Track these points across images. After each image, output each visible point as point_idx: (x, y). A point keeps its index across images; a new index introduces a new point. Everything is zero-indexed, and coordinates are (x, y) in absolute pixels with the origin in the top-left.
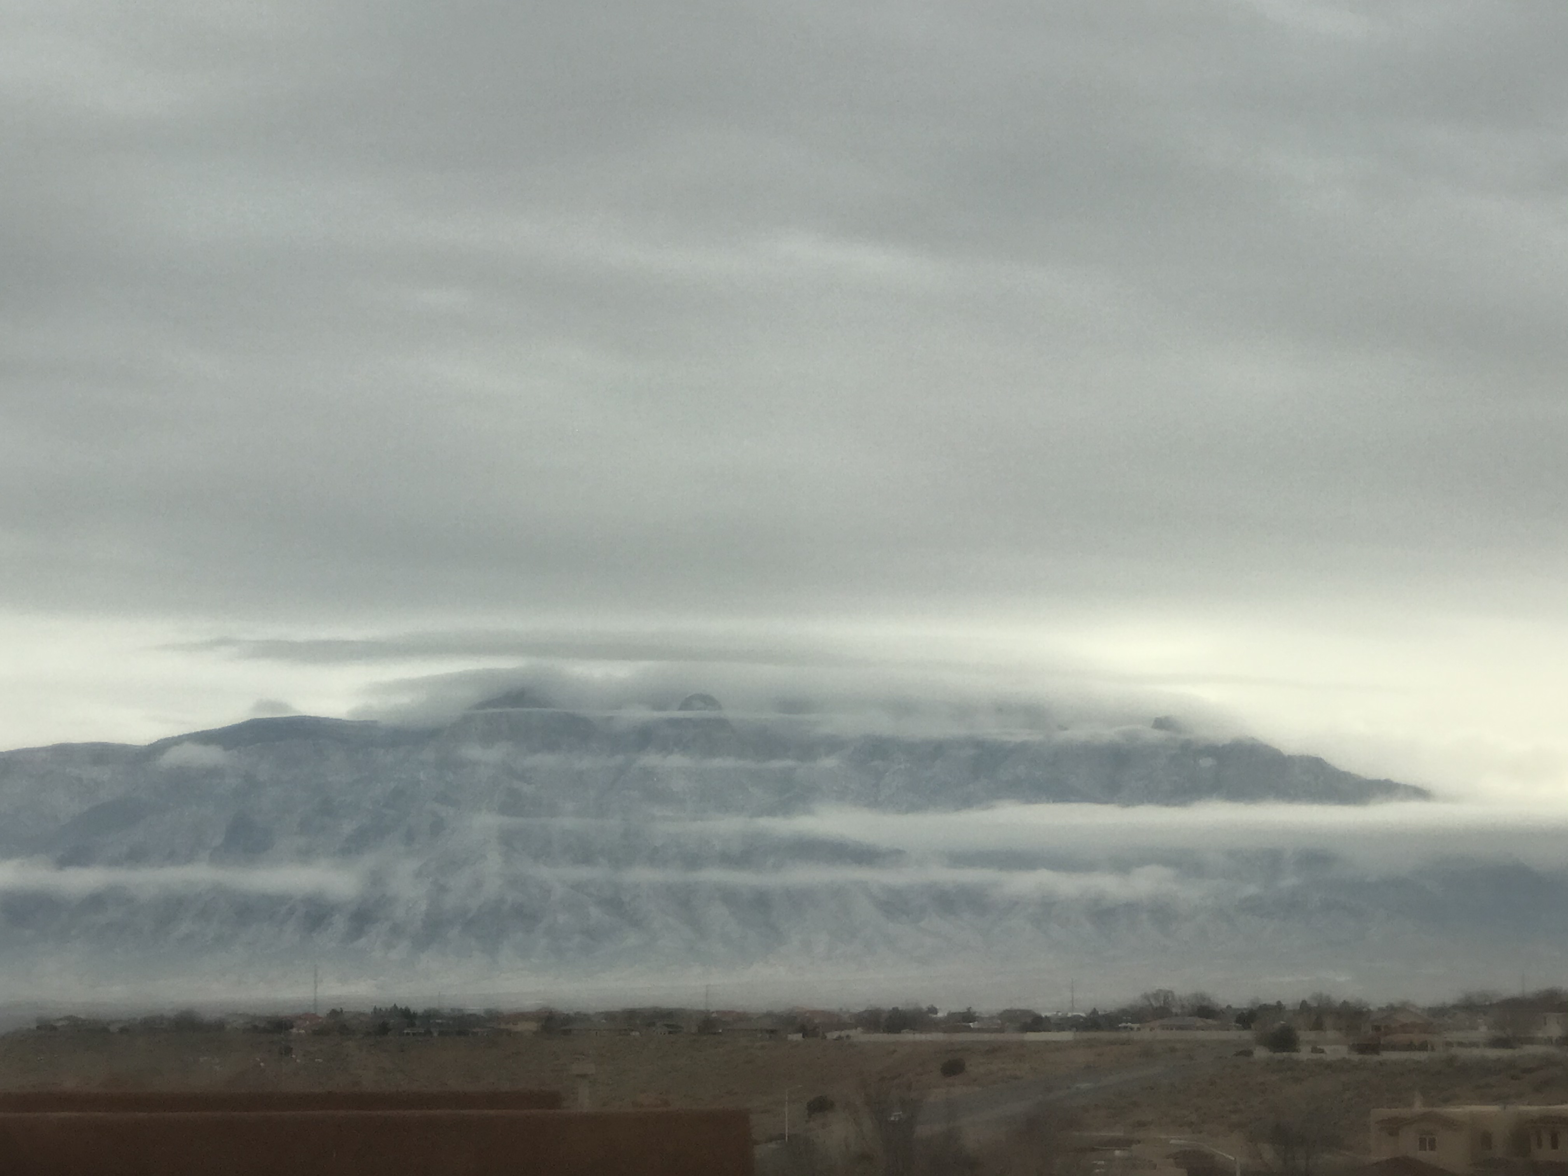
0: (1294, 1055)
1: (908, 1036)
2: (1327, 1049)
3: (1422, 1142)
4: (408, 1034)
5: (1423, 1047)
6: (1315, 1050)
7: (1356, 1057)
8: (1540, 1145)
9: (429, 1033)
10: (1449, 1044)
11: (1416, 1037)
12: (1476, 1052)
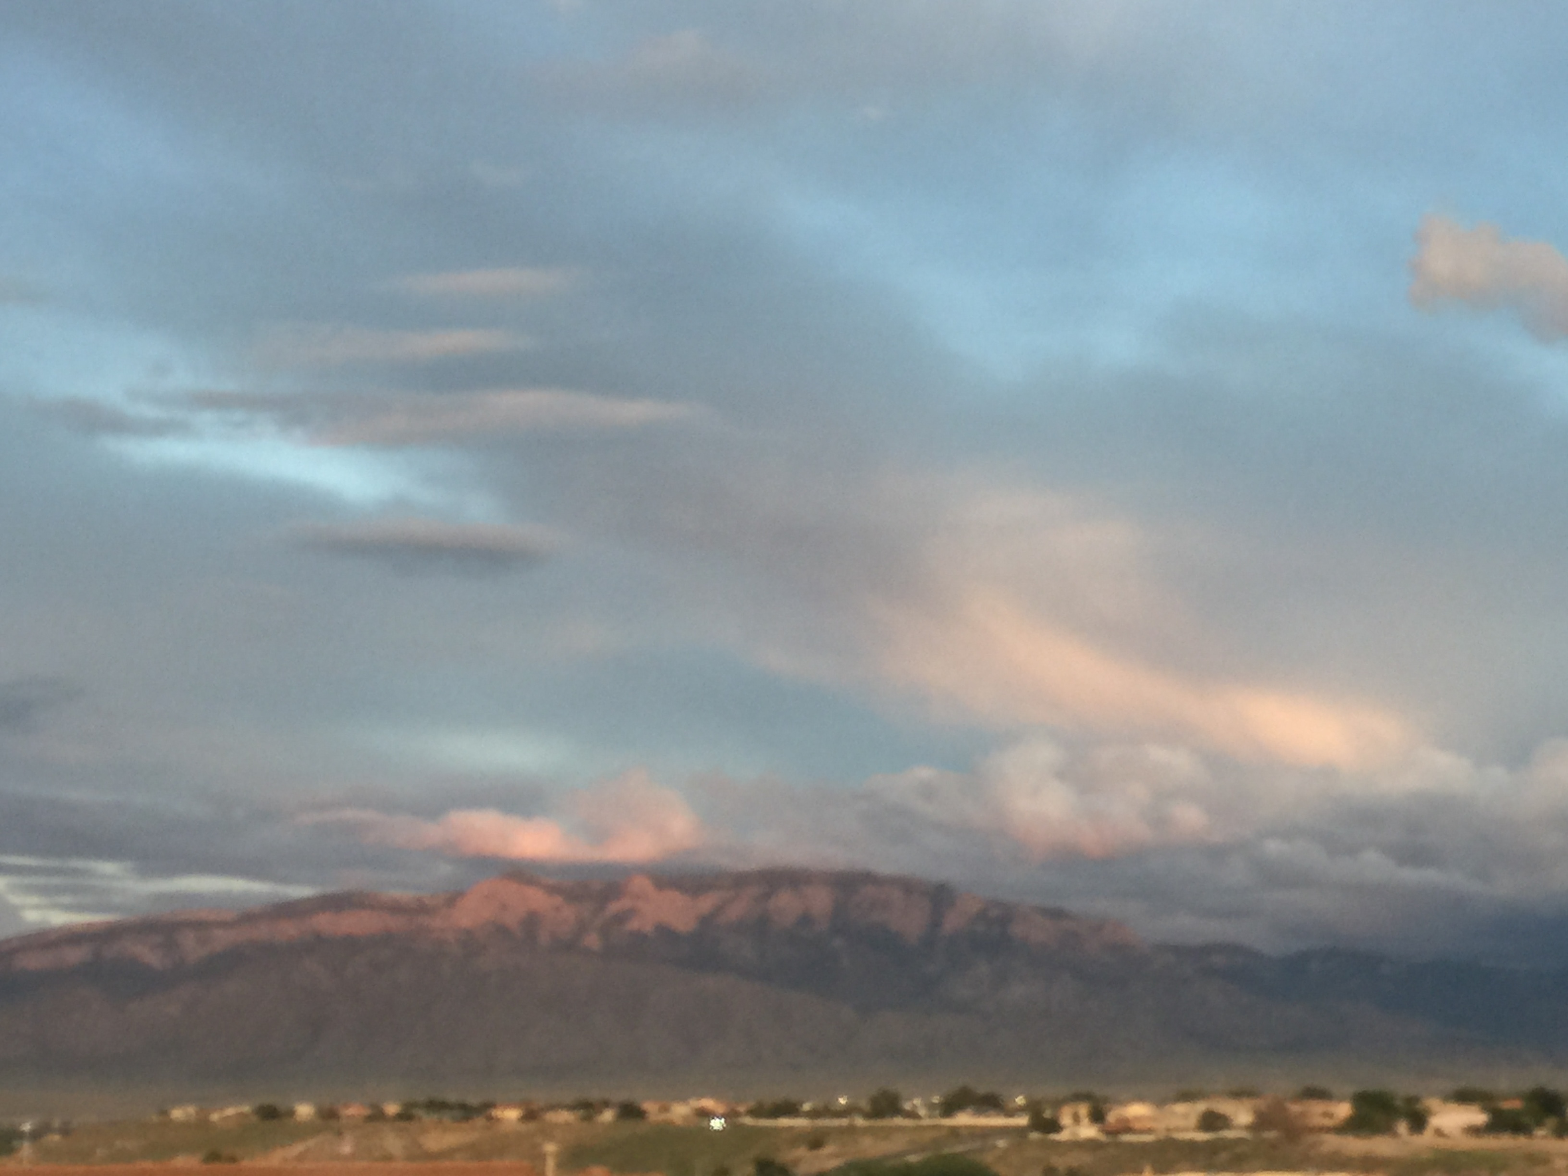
0: (1059, 1137)
2: (1080, 1132)
5: (1150, 1132)
6: (1073, 1133)
7: (1103, 1138)
11: (1145, 1125)
12: (1189, 1136)
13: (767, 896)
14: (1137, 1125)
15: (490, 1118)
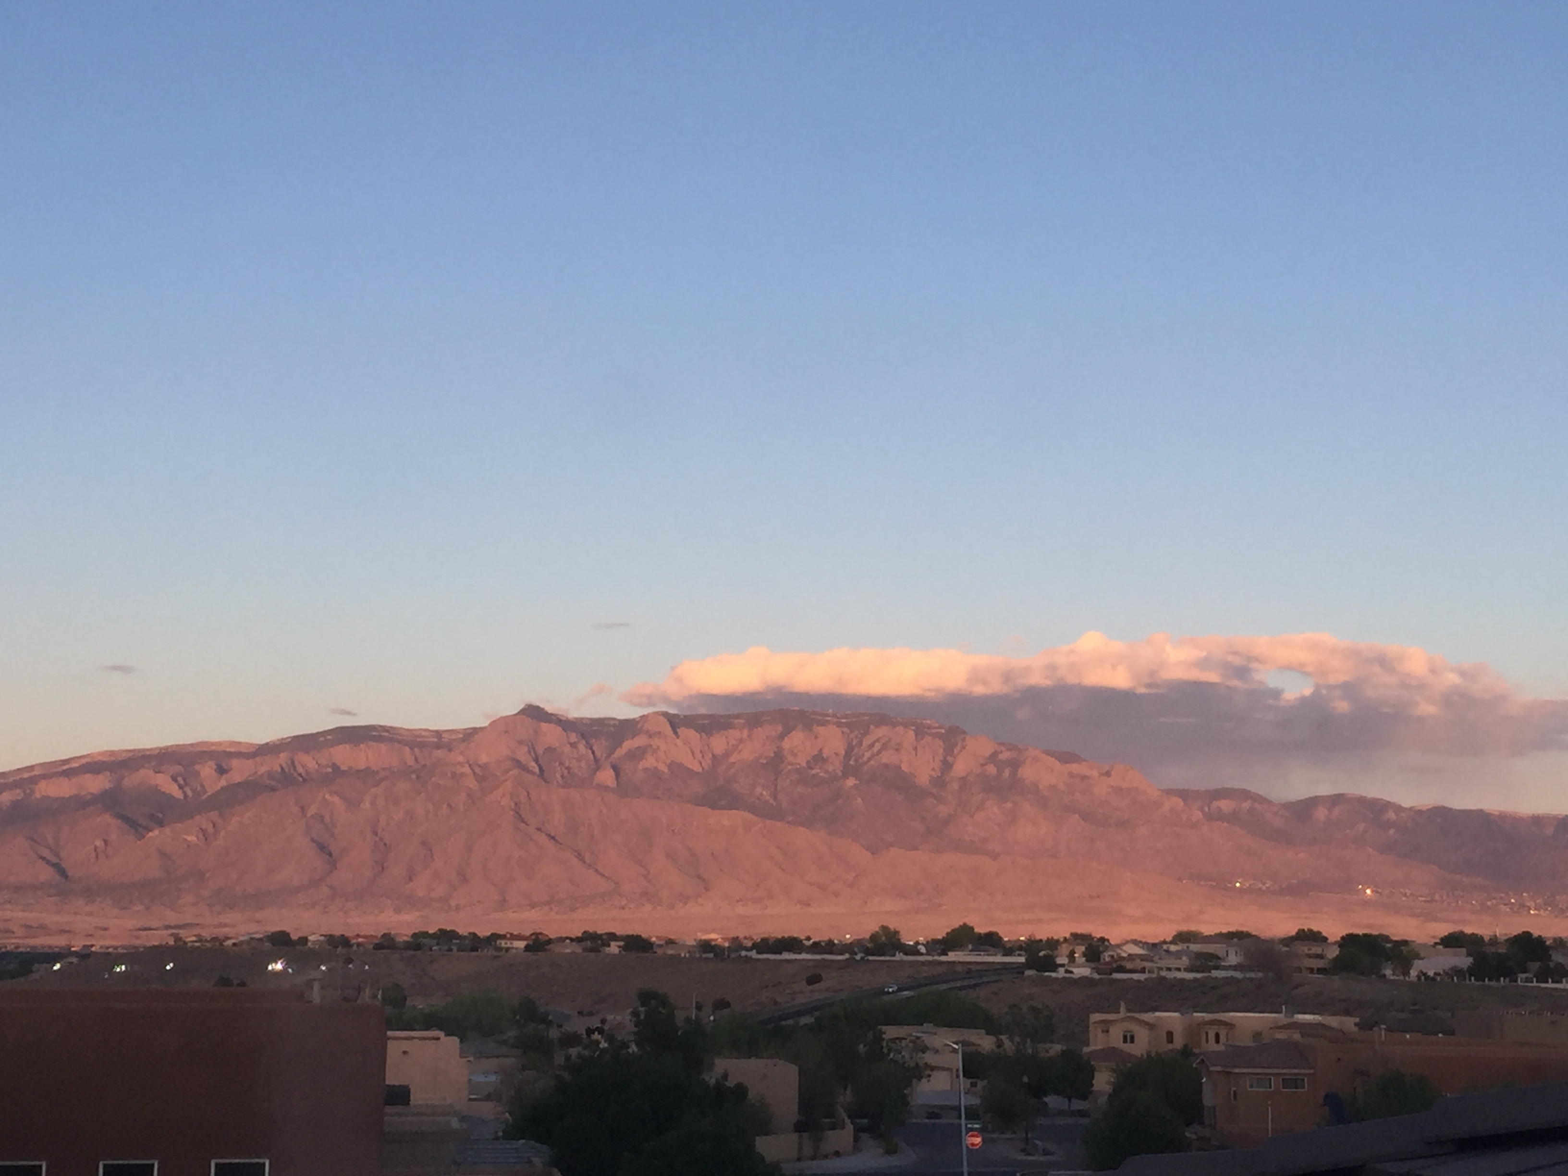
0: (1053, 975)
1: (786, 956)
2: (1075, 970)
3: (1125, 1037)
4: (435, 950)
5: (1143, 971)
6: (1067, 971)
7: (1096, 976)
8: (1207, 1041)
9: (450, 950)
10: (1160, 969)
11: (1139, 964)
12: (1179, 975)
13: (782, 737)
14: (1129, 965)
15: (500, 949)
